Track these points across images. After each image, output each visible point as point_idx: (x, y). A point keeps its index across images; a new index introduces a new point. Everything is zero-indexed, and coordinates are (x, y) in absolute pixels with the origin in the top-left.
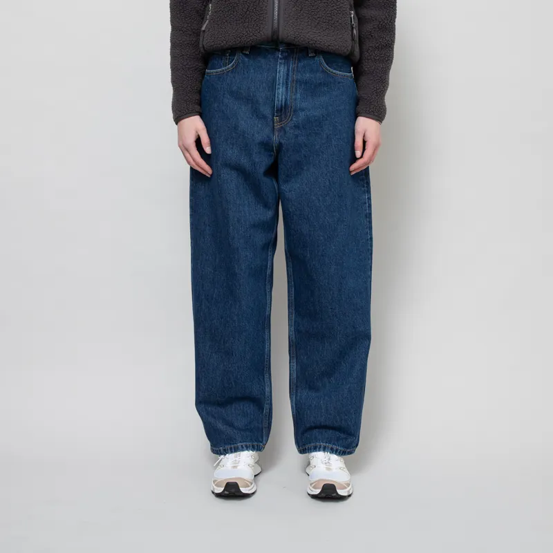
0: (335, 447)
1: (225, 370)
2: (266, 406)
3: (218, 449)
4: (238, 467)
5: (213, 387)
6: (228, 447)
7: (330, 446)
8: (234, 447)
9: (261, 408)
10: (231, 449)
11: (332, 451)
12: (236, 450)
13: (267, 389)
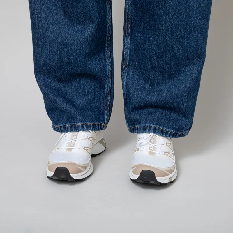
0: (165, 129)
1: (63, 43)
2: (108, 85)
3: (58, 126)
4: (73, 151)
5: (50, 62)
6: (68, 125)
7: (161, 128)
8: (75, 126)
9: (102, 86)
10: (71, 127)
11: (163, 133)
12: (76, 129)
13: (108, 67)
